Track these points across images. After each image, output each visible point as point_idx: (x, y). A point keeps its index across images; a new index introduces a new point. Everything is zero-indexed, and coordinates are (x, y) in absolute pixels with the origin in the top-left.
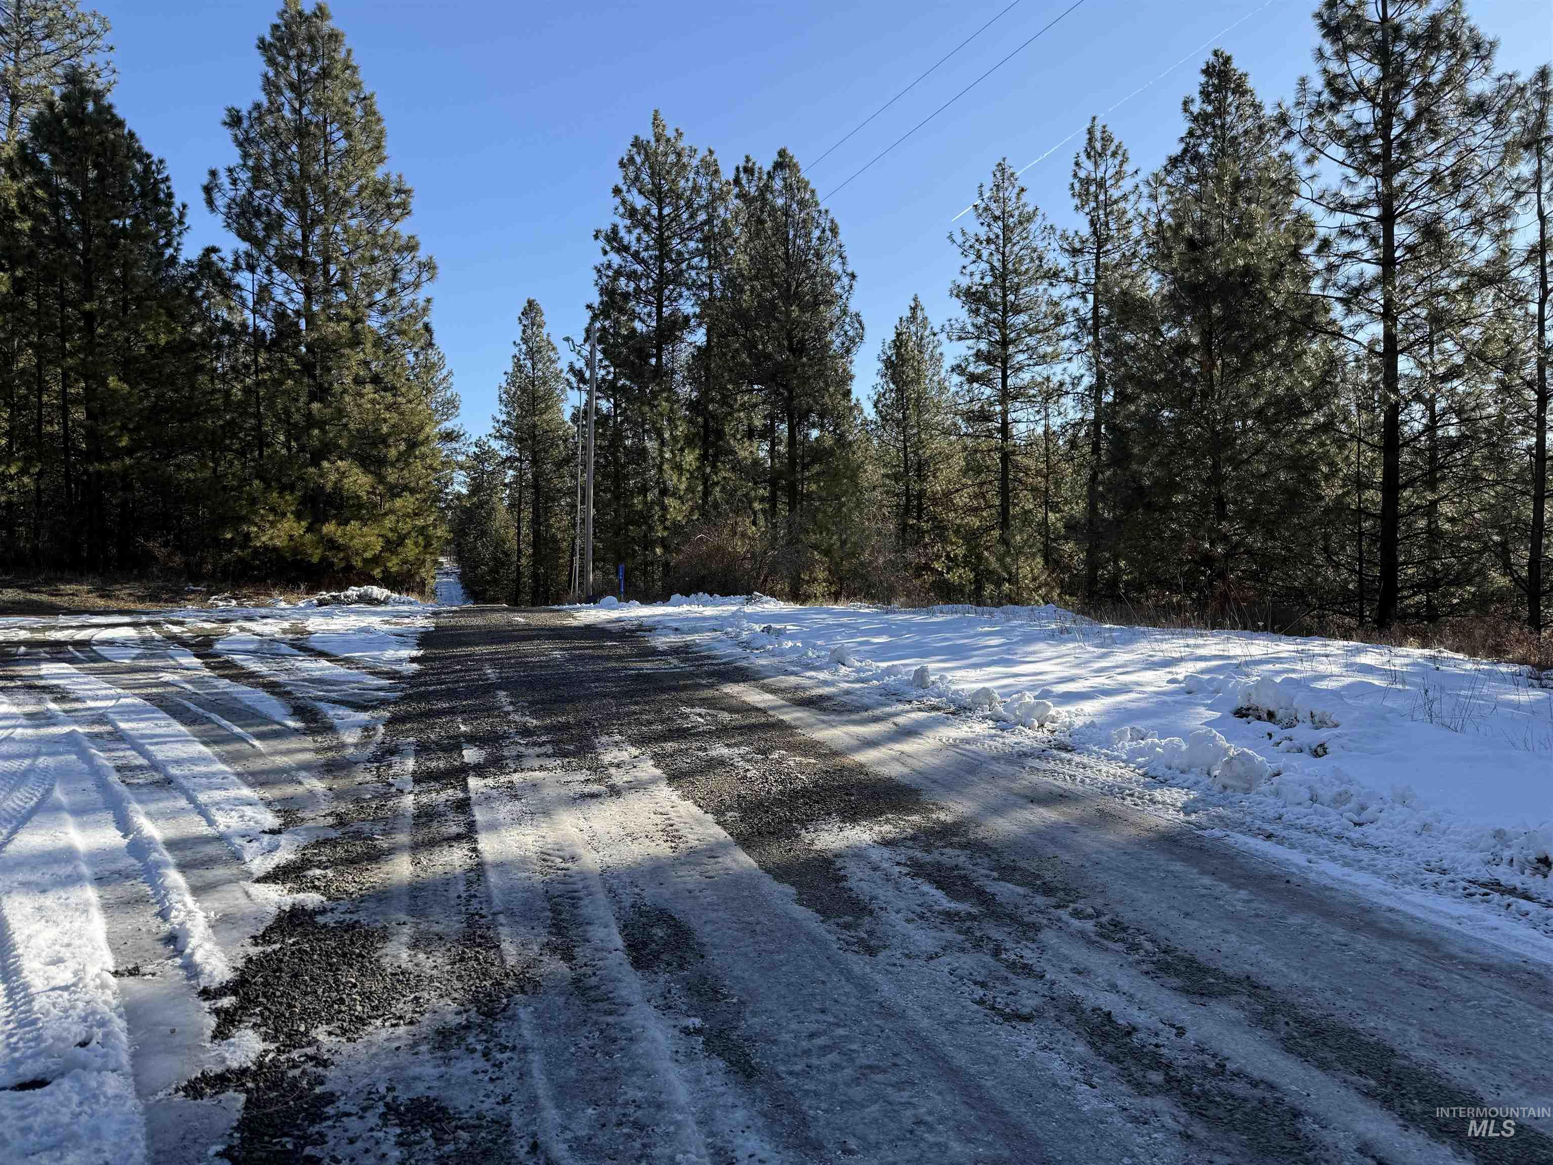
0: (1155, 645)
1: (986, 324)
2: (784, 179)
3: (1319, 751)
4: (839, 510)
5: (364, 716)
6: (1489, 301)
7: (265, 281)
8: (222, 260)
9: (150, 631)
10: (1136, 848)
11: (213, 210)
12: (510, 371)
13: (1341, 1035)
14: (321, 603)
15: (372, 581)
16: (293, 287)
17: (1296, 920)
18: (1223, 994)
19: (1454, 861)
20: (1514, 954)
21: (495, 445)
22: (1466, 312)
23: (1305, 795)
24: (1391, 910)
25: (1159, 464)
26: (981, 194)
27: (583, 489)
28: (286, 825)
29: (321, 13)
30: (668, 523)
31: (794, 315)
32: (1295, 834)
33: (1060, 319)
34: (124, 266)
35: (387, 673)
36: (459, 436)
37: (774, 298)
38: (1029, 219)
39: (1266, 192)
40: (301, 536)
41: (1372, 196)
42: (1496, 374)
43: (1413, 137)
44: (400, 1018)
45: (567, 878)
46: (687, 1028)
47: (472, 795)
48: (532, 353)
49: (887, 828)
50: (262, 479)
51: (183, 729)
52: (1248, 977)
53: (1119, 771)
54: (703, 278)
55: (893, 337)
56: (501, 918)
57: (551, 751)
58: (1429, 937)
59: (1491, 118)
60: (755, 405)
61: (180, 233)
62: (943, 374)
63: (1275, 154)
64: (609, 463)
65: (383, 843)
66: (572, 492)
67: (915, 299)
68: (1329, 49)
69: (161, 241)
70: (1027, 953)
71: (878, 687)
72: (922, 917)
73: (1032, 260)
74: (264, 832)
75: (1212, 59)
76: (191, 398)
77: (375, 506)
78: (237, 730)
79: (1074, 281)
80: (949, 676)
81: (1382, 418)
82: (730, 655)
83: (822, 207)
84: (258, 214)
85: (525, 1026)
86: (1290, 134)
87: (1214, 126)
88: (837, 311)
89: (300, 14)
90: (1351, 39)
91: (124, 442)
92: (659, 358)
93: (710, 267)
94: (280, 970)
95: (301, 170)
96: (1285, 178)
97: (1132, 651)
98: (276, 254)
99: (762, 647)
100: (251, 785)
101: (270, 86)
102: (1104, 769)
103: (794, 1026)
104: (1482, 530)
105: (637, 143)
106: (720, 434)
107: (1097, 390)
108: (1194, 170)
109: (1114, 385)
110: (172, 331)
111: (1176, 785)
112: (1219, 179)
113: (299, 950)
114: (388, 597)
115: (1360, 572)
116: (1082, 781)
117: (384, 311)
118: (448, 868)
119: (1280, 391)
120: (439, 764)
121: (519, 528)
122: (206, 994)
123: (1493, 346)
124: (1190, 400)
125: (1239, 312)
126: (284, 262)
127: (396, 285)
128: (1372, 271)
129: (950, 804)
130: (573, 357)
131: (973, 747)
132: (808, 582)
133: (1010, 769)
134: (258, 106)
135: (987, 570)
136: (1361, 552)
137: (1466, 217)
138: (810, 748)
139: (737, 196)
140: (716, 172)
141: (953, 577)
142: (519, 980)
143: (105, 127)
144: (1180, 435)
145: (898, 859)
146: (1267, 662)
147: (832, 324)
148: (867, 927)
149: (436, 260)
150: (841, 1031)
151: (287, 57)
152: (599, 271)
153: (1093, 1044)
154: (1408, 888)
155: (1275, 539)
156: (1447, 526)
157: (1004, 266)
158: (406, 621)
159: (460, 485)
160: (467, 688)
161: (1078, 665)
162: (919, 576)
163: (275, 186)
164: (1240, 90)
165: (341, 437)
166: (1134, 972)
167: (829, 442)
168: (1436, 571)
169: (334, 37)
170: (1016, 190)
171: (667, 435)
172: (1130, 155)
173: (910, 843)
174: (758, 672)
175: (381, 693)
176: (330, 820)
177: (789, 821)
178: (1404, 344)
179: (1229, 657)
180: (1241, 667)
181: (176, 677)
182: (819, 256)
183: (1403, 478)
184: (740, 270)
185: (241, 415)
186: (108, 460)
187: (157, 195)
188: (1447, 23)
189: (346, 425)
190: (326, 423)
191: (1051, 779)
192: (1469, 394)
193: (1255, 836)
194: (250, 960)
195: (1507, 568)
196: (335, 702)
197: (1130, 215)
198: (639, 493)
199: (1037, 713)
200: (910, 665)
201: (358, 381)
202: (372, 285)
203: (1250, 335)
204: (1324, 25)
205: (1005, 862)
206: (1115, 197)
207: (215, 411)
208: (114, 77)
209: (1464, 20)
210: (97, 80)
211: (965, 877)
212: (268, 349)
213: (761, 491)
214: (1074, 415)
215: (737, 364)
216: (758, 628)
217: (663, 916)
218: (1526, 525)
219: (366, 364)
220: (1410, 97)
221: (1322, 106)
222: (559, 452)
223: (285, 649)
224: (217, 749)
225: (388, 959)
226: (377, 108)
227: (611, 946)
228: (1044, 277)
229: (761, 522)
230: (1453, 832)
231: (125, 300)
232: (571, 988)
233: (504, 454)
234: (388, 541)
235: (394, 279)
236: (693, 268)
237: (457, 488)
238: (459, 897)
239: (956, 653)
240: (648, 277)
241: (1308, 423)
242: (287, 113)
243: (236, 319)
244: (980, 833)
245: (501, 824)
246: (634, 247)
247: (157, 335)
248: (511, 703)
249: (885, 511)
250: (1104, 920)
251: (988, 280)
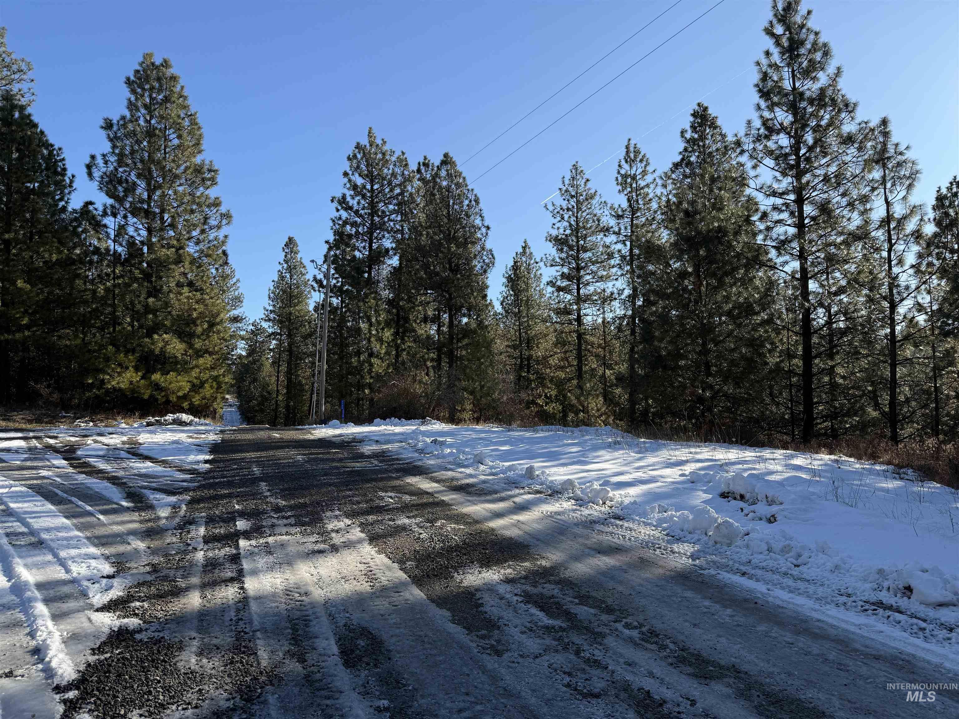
0: (672, 453)
1: (567, 258)
2: (447, 171)
3: (772, 520)
4: (480, 367)
5: (173, 499)
6: (859, 248)
7: (122, 223)
8: (96, 209)
9: (34, 443)
10: (663, 583)
11: (91, 179)
12: (276, 279)
13: (792, 703)
14: (148, 424)
15: (182, 410)
16: (141, 226)
17: (762, 628)
18: (719, 677)
19: (855, 588)
20: (894, 648)
21: (265, 325)
22: (847, 255)
23: (764, 547)
24: (819, 620)
25: (670, 342)
26: (563, 182)
27: (320, 352)
28: (118, 572)
29: (166, 64)
30: (373, 374)
31: (452, 250)
32: (759, 572)
33: (610, 256)
34: (32, 212)
35: (189, 470)
36: (242, 319)
37: (441, 239)
38: (592, 197)
39: (730, 184)
40: (138, 382)
41: (790, 188)
42: (865, 292)
43: (813, 155)
44: (189, 704)
45: (302, 607)
46: (379, 707)
47: (241, 551)
48: (290, 269)
49: (509, 571)
50: (114, 345)
51: (53, 508)
52: (734, 666)
53: (652, 532)
54: (398, 227)
55: (512, 263)
56: (258, 634)
57: (293, 522)
58: (841, 638)
59: (856, 145)
60: (428, 303)
61: (70, 193)
62: (542, 286)
63: (734, 163)
64: (337, 337)
65: (182, 583)
66: (313, 355)
67: (525, 242)
68: (763, 104)
69: (57, 197)
70: (596, 652)
71: (504, 478)
72: (531, 630)
73: (594, 221)
74: (103, 577)
75: (697, 108)
76: (70, 294)
77: (186, 363)
78: (89, 508)
79: (618, 233)
80: (547, 471)
81: (801, 316)
82: (412, 458)
83: (470, 187)
84: (120, 182)
85: (272, 707)
86: (742, 152)
87: (699, 146)
88: (478, 248)
89: (153, 64)
90: (776, 99)
91: (25, 321)
92: (370, 274)
93: (401, 221)
94: (109, 672)
95: (149, 156)
96: (740, 176)
97: (657, 456)
98: (131, 207)
99: (431, 453)
100: (96, 545)
101: (131, 106)
102: (643, 531)
103: (448, 705)
104: (861, 383)
105: (358, 146)
106: (407, 320)
107: (633, 297)
108: (688, 171)
109: (643, 295)
110: (60, 252)
111: (687, 542)
112: (702, 176)
113: (123, 658)
114: (192, 421)
115: (791, 408)
116: (630, 539)
117: (198, 243)
118: (225, 601)
119: (741, 300)
120: (220, 530)
121: (278, 377)
122: (58, 689)
123: (862, 276)
124: (688, 305)
125: (715, 253)
126: (135, 211)
127: (206, 227)
128: (792, 231)
129: (549, 555)
130: (316, 272)
131: (562, 517)
132: (460, 411)
133: (586, 532)
134: (123, 118)
135: (570, 405)
136: (791, 395)
137: (844, 202)
138: (460, 518)
139: (419, 180)
140: (406, 165)
141: (549, 408)
142: (269, 676)
143: (25, 127)
144: (682, 325)
145: (516, 591)
146: (739, 463)
147: (475, 256)
148: (496, 637)
149: (232, 212)
150: (479, 707)
151: (144, 89)
152: (334, 221)
153: (639, 713)
154: (828, 607)
155: (740, 388)
156: (841, 381)
157: (577, 224)
158: (203, 436)
159: (241, 349)
160: (241, 480)
161: (626, 465)
162: (528, 408)
163: (132, 166)
164: (714, 126)
165: (167, 320)
166: (664, 664)
167: (474, 325)
168: (836, 408)
169: (174, 78)
170: (584, 181)
171: (373, 320)
172: (650, 161)
173: (523, 581)
174: (428, 469)
175: (185, 484)
176: (148, 569)
177: (447, 568)
178: (812, 273)
179: (716, 460)
180: (724, 466)
181: (50, 473)
182: (468, 216)
183: (814, 352)
184: (420, 223)
185: (102, 305)
186: (14, 333)
187: (56, 169)
188: (829, 92)
189: (170, 312)
190: (157, 311)
191: (610, 538)
192: (850, 303)
193: (735, 573)
194: (89, 665)
195: (877, 406)
196: (155, 489)
197: (651, 196)
198: (355, 356)
199: (602, 495)
200: (523, 464)
201: (179, 285)
202: (190, 226)
203: (723, 266)
204: (760, 91)
205: (583, 592)
206: (642, 185)
207: (86, 303)
208: (33, 97)
209: (839, 91)
210: (22, 99)
211: (558, 603)
212: (122, 264)
213: (432, 355)
214: (620, 312)
215: (417, 278)
216: (428, 440)
217: (365, 632)
218: (887, 380)
219: (185, 274)
220: (810, 133)
221: (761, 136)
222: (306, 329)
223: (123, 454)
224: (75, 521)
225: (182, 663)
226: (199, 121)
227: (330, 652)
228: (601, 231)
229: (432, 373)
230: (854, 571)
231: (31, 232)
232: (303, 681)
233: (270, 331)
234: (194, 385)
235: (205, 223)
236: (391, 221)
237: (239, 351)
238: (231, 620)
239: (552, 456)
240: (364, 225)
241: (758, 319)
242: (142, 122)
243: (103, 246)
244: (567, 574)
245: (260, 571)
246: (356, 207)
247: (51, 254)
248: (269, 490)
249: (508, 367)
250: (644, 629)
251: (568, 232)
